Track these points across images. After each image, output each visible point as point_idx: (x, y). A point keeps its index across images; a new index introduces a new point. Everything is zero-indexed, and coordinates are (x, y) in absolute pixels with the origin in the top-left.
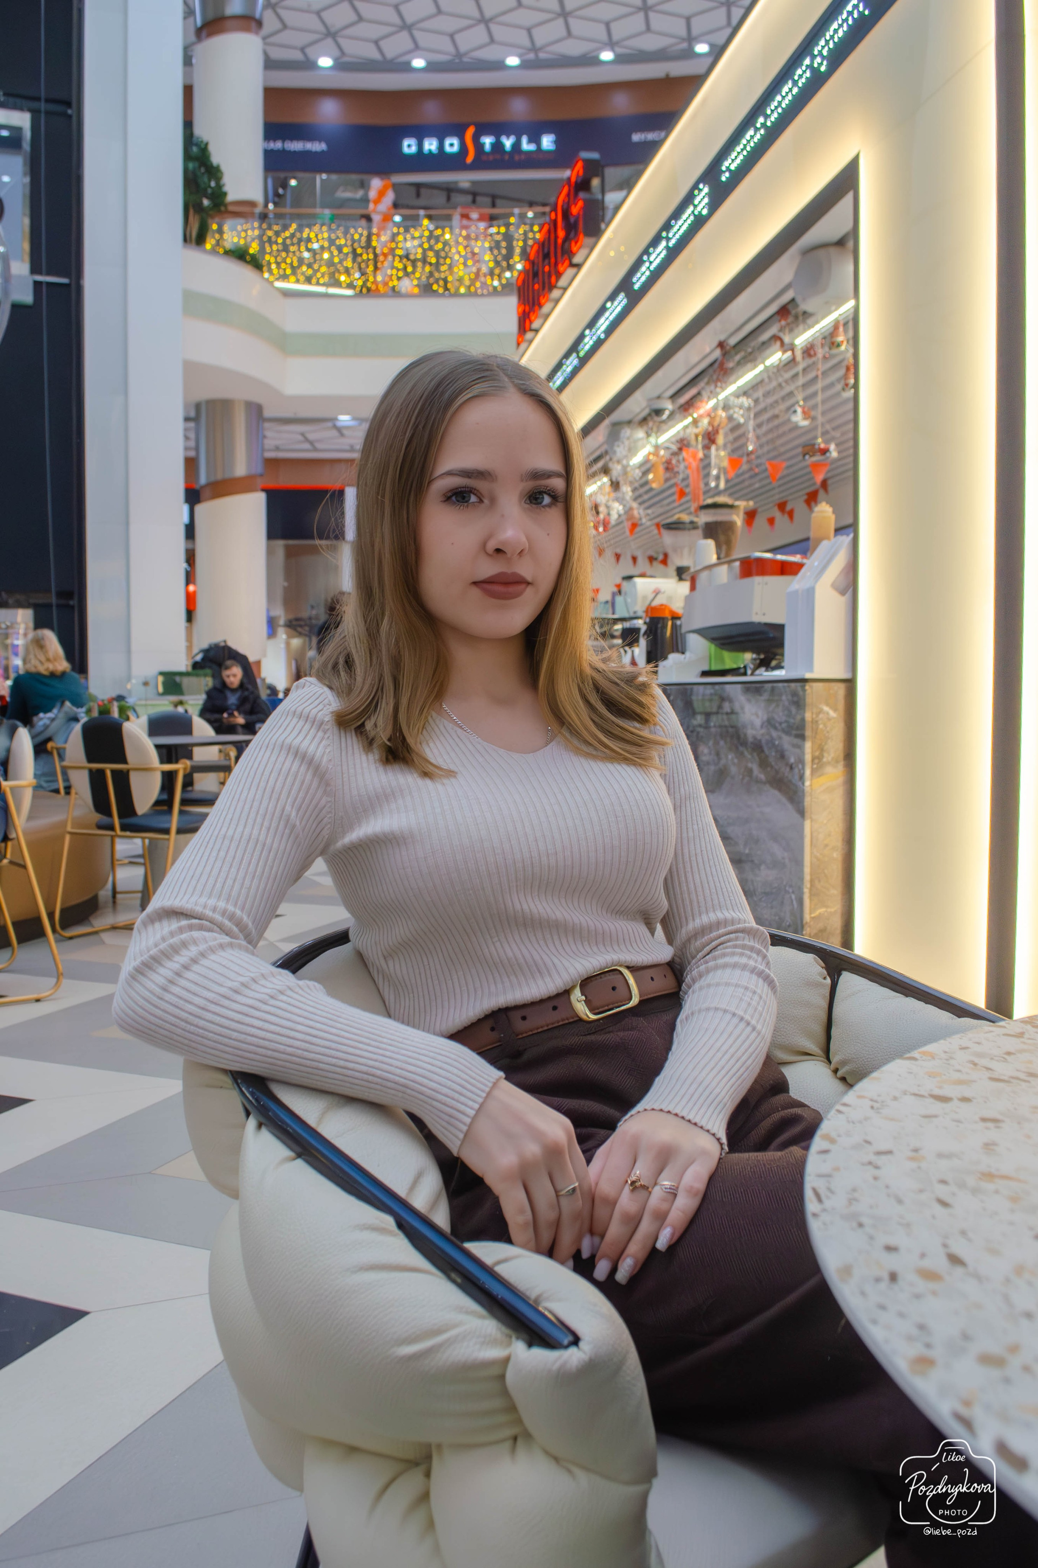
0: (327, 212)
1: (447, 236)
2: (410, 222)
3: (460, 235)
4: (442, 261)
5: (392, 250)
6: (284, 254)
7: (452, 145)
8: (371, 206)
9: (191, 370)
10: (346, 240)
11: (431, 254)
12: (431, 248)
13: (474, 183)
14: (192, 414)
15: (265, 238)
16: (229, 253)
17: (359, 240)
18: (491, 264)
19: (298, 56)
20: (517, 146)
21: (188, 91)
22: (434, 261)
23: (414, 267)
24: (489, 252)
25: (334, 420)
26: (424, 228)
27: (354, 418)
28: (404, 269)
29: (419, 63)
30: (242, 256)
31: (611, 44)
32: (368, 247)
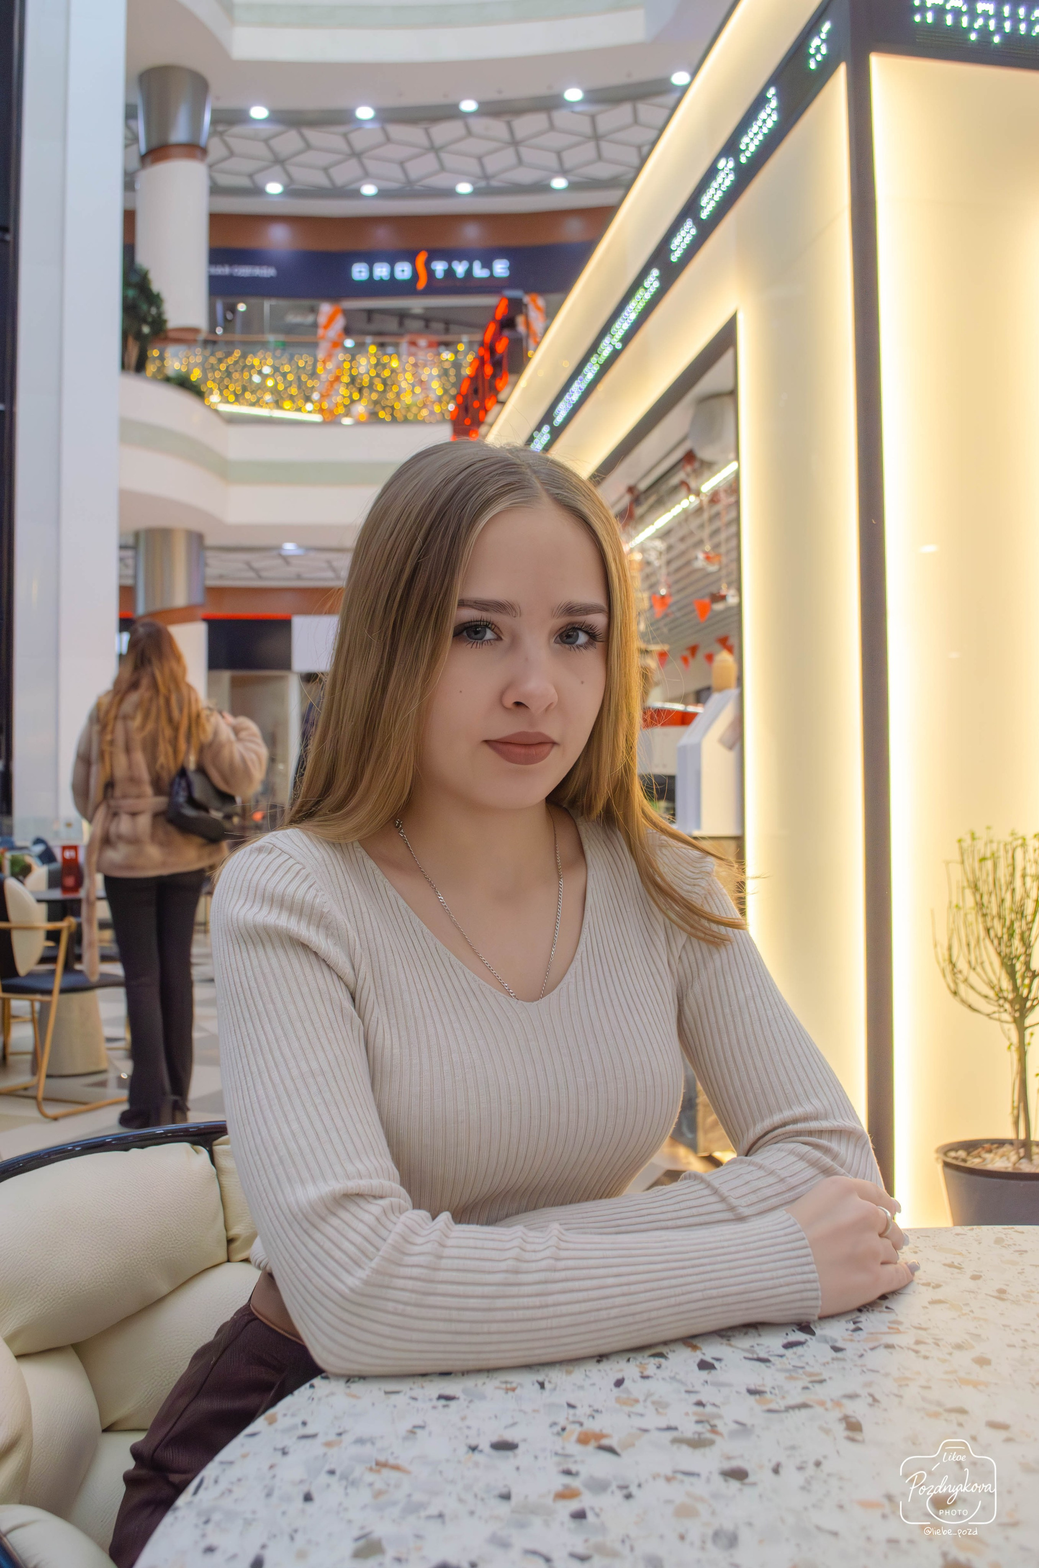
0: (271, 338)
1: (395, 364)
2: (360, 347)
3: (408, 362)
4: (388, 388)
5: (338, 379)
6: (226, 380)
7: (403, 271)
8: (321, 332)
9: (127, 499)
10: (291, 367)
11: (377, 380)
12: (378, 375)
13: (427, 309)
14: (130, 541)
15: (207, 366)
16: (168, 380)
17: (304, 368)
18: (440, 392)
19: (245, 182)
20: (469, 271)
21: (129, 218)
22: (380, 387)
23: (361, 393)
24: (438, 379)
25: (279, 548)
26: (372, 355)
27: (300, 546)
28: (350, 397)
29: (369, 190)
30: (183, 383)
31: (563, 172)
32: (313, 375)
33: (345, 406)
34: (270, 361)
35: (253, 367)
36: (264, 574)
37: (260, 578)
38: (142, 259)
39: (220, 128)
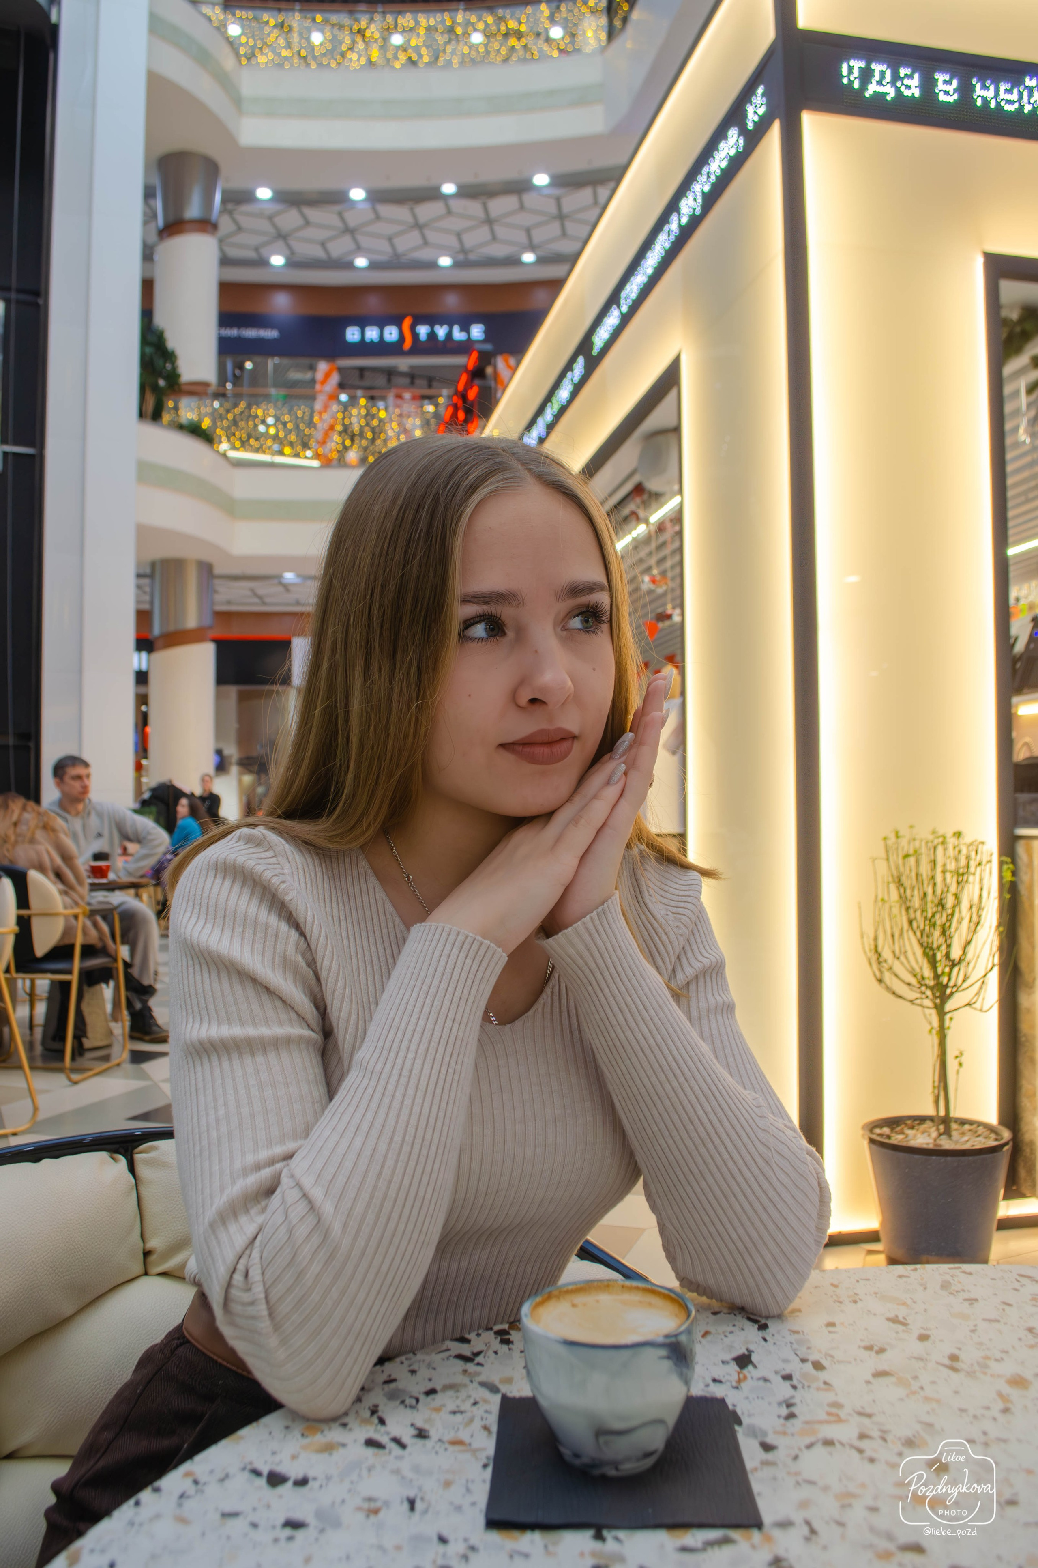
0: (273, 391)
1: (382, 414)
2: (353, 400)
3: (394, 413)
4: (376, 436)
5: (332, 428)
6: (233, 428)
7: (391, 334)
8: (318, 387)
9: (144, 533)
10: (291, 416)
11: (367, 428)
12: (367, 424)
13: (412, 367)
14: (148, 571)
15: (216, 415)
16: (181, 427)
17: (302, 417)
19: (251, 254)
20: (449, 335)
21: (148, 286)
22: (369, 435)
23: (352, 440)
24: (420, 427)
25: (279, 577)
26: (362, 407)
27: (298, 576)
28: (343, 443)
29: (361, 262)
30: (194, 430)
31: (532, 248)
32: (311, 424)
33: (338, 451)
34: (272, 411)
35: (257, 416)
36: (267, 600)
37: (264, 604)
38: (160, 320)
39: (230, 206)
